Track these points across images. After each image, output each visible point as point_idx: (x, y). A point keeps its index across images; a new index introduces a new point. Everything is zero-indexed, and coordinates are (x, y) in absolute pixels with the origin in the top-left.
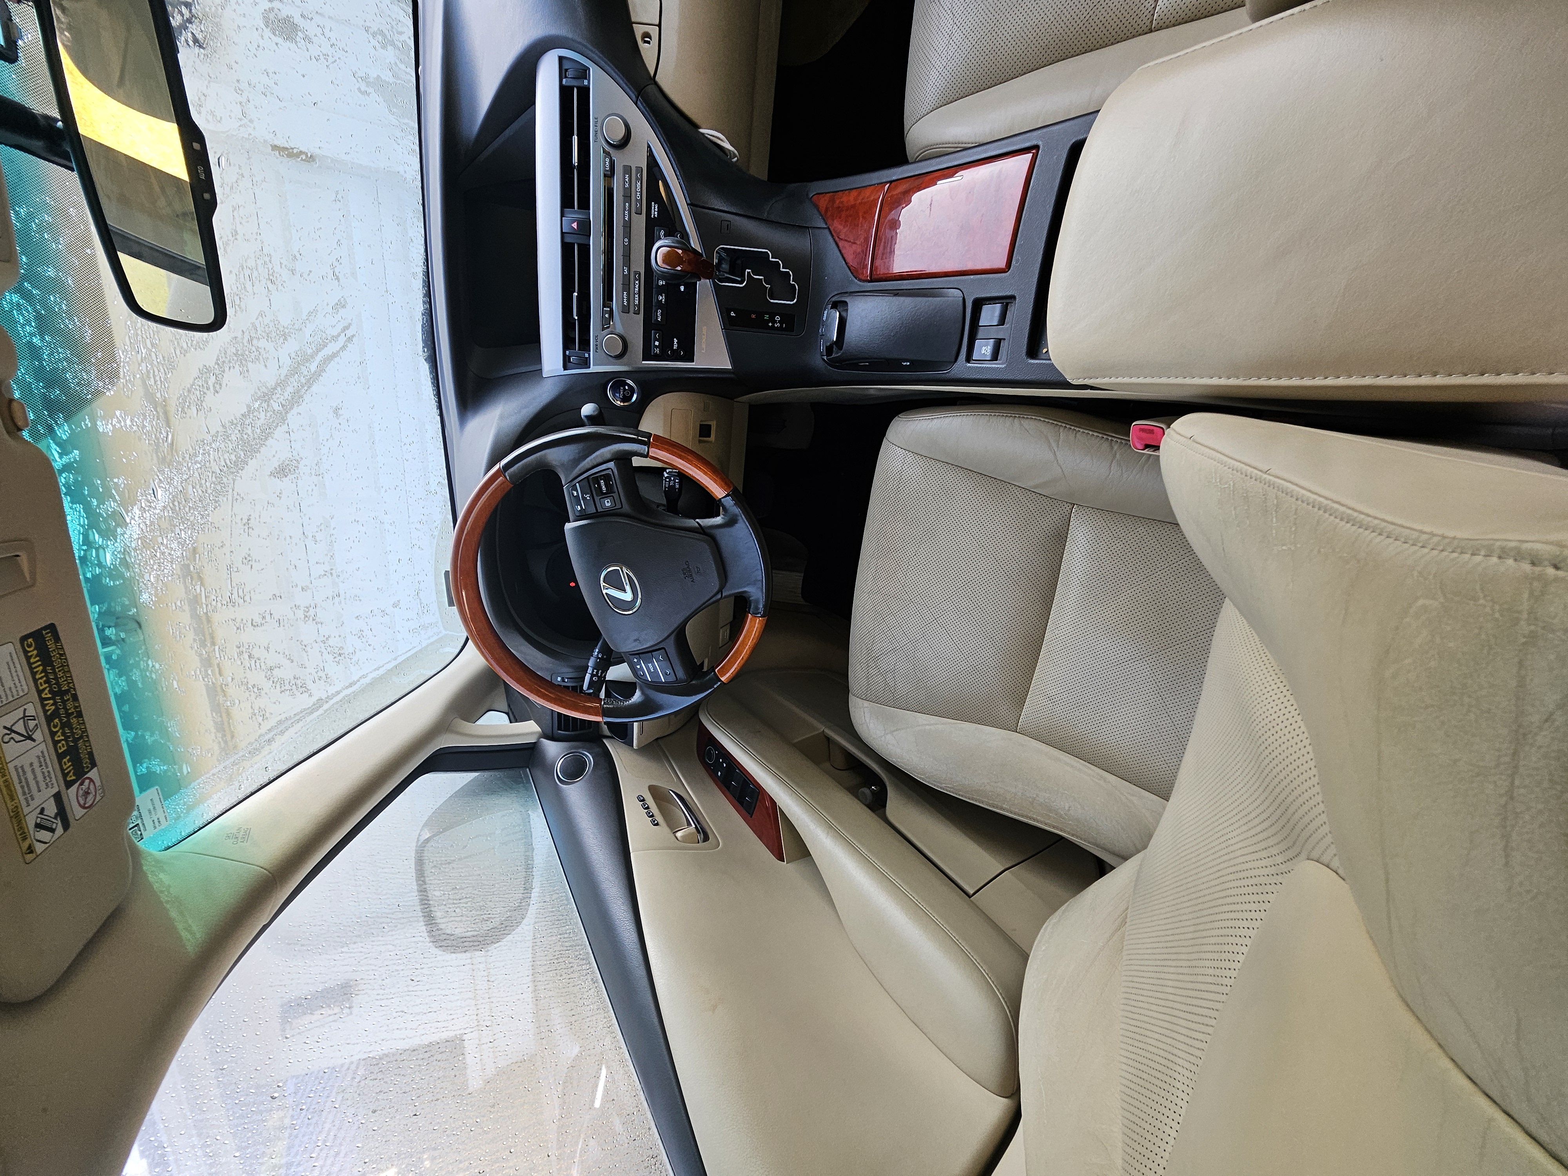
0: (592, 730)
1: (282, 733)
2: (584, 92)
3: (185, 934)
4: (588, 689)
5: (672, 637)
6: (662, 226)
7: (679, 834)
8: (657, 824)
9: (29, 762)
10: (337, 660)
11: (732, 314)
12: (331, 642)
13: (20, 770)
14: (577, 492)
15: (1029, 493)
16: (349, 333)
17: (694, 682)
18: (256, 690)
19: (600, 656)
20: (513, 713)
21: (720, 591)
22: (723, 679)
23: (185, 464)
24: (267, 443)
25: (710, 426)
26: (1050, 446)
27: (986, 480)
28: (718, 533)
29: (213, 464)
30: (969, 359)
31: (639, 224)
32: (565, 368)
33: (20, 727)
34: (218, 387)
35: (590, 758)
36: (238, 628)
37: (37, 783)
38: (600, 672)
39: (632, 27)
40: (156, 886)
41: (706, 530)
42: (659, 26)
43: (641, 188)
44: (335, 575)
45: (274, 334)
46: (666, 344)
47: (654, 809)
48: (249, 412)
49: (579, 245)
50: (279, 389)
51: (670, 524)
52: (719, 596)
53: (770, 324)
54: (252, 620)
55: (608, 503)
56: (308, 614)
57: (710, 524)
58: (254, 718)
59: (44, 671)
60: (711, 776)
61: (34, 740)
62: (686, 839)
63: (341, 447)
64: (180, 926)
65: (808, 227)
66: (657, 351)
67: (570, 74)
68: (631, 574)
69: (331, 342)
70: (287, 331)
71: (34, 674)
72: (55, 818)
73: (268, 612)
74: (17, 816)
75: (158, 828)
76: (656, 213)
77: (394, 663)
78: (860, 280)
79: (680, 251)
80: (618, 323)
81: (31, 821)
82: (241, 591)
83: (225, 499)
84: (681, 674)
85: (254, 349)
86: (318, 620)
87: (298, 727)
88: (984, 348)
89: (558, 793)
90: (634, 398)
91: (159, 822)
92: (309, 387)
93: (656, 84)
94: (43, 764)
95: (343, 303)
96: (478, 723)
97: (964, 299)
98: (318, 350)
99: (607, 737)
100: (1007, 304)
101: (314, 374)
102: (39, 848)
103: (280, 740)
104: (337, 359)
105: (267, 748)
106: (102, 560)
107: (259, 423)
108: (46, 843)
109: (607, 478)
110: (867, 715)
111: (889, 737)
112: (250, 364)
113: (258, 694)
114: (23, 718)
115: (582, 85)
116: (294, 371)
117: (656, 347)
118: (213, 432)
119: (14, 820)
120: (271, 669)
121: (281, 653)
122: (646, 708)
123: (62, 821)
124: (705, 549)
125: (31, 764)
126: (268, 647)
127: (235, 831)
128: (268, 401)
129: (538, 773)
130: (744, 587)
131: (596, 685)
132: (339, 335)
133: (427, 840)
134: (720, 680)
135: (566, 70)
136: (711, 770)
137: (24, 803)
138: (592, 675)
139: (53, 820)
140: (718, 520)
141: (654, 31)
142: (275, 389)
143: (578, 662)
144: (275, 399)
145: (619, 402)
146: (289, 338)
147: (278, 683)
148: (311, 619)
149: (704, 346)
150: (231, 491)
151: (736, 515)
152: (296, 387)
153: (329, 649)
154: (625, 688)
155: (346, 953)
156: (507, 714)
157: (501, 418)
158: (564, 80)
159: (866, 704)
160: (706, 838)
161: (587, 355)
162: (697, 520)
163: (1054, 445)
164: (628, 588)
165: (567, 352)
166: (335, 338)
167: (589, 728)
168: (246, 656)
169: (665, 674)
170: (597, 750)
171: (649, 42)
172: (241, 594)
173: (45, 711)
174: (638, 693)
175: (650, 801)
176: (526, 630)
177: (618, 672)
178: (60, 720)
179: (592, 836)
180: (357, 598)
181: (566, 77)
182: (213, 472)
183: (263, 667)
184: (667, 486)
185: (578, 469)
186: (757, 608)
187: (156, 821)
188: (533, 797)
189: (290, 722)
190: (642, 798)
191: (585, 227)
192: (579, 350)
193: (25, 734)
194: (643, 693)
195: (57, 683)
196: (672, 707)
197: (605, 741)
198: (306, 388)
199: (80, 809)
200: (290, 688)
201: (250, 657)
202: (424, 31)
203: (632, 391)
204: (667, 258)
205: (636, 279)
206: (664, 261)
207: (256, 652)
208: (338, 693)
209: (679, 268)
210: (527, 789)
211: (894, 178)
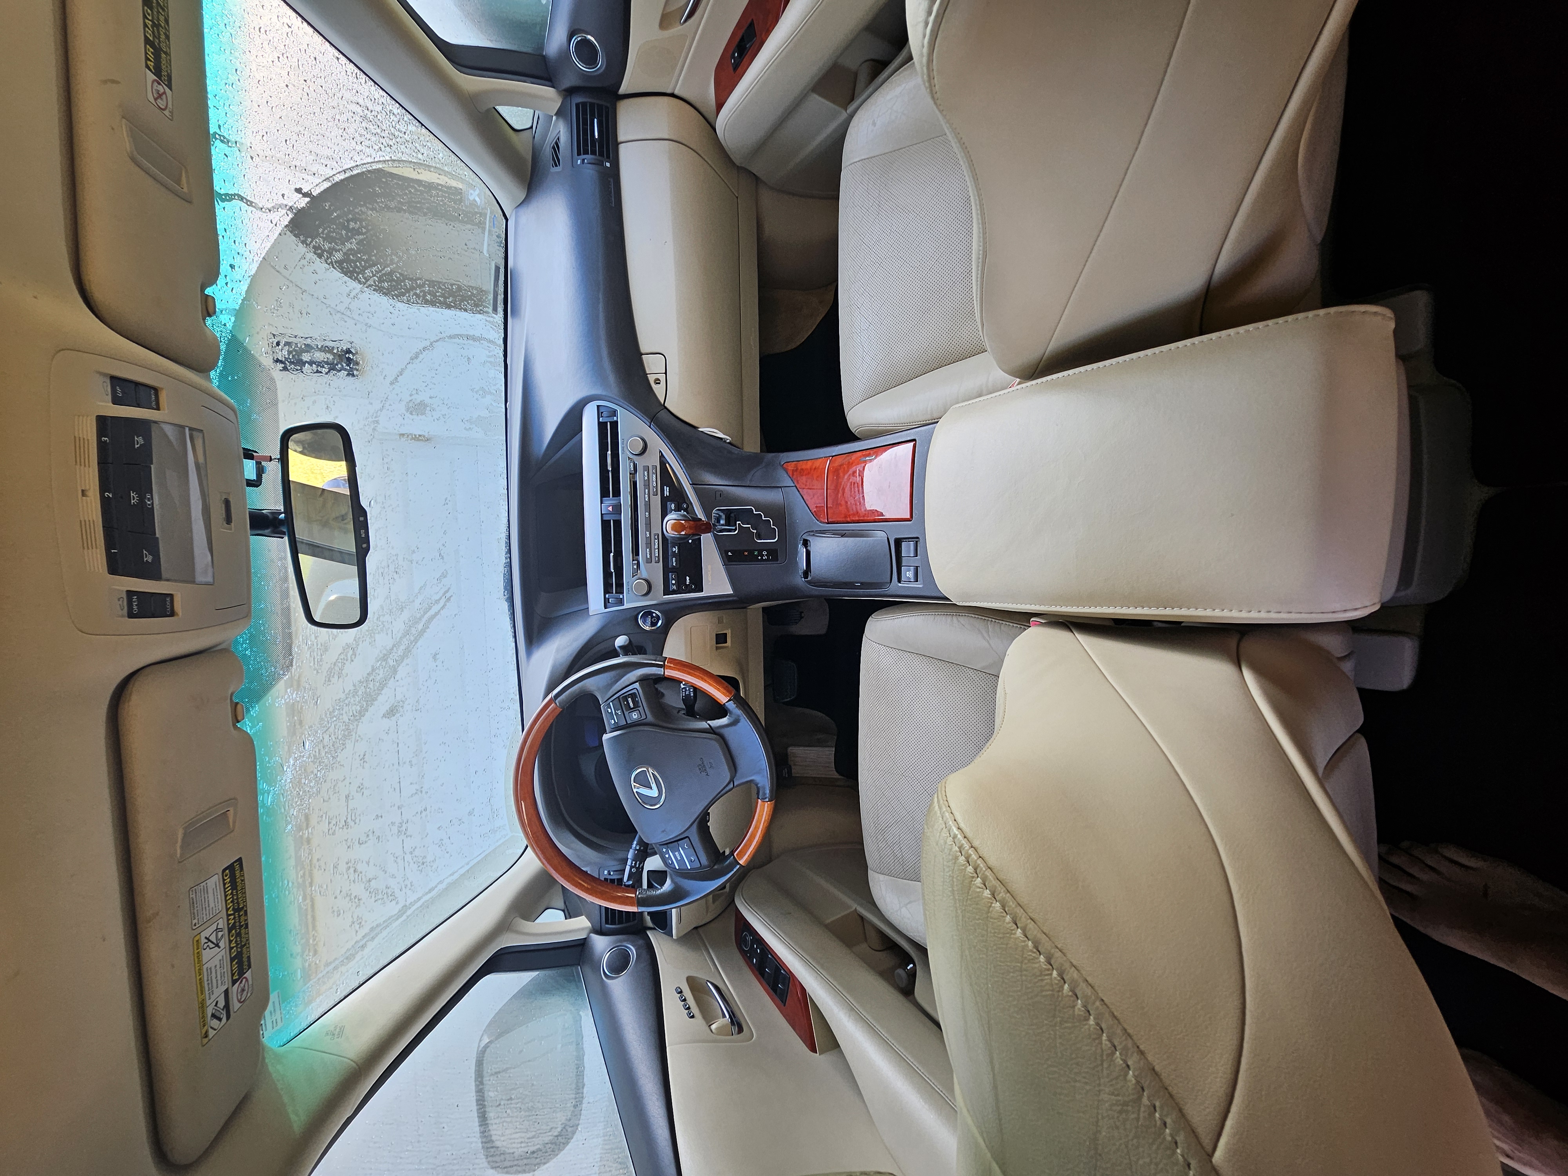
0: (636, 921)
1: (373, 939)
2: (614, 425)
3: (293, 1117)
4: (628, 880)
5: (695, 825)
6: (672, 501)
7: (713, 1027)
8: (693, 1017)
9: (214, 965)
10: (420, 868)
11: (730, 554)
12: (416, 853)
13: (209, 971)
14: (611, 709)
15: (980, 673)
16: (448, 595)
17: (716, 867)
18: (357, 900)
19: (638, 848)
20: (568, 910)
21: (732, 780)
22: (741, 862)
23: (326, 720)
24: (383, 692)
25: (726, 634)
26: (983, 637)
27: (945, 665)
28: (726, 732)
29: (345, 715)
30: (899, 581)
31: (656, 501)
32: (605, 608)
33: (213, 938)
34: (353, 657)
35: (633, 951)
36: (348, 847)
37: (217, 980)
38: (638, 863)
39: (647, 377)
40: (274, 1075)
41: (715, 730)
42: (666, 373)
43: (656, 479)
44: (424, 792)
45: (395, 609)
46: (680, 582)
47: (691, 1001)
48: (372, 670)
49: (614, 520)
50: (395, 649)
51: (685, 727)
52: (731, 786)
53: (760, 558)
54: (359, 839)
55: (635, 716)
56: (401, 829)
57: (718, 725)
58: (353, 926)
59: (232, 893)
60: (747, 963)
61: (219, 947)
62: (721, 1031)
63: (436, 684)
64: (290, 1110)
65: (781, 487)
66: (675, 587)
67: (604, 414)
68: (656, 773)
69: (434, 605)
70: (404, 605)
71: (226, 896)
72: (223, 1010)
73: (371, 831)
74: (202, 1006)
75: (275, 1029)
76: (668, 493)
77: (467, 868)
78: (821, 522)
79: (683, 522)
80: (644, 572)
81: (209, 1011)
82: (353, 815)
83: (350, 741)
84: (704, 861)
85: (380, 623)
86: (408, 833)
87: (385, 933)
88: (908, 573)
89: (604, 988)
90: (659, 624)
91: (277, 1023)
92: (416, 643)
93: (666, 408)
94: (222, 966)
95: (445, 574)
96: (538, 921)
97: (888, 538)
98: (425, 613)
99: (651, 929)
100: (917, 542)
101: (420, 632)
102: (211, 1033)
103: (371, 945)
104: (438, 617)
105: (360, 953)
106: (265, 802)
107: (378, 678)
108: (215, 1030)
109: (633, 696)
110: (883, 888)
111: (904, 910)
112: (377, 635)
113: (358, 904)
114: (216, 930)
115: (613, 421)
116: (407, 633)
117: (673, 584)
118: (347, 692)
119: (200, 1009)
120: (370, 881)
121: (378, 866)
122: (676, 895)
123: (226, 1013)
124: (715, 746)
125: (216, 966)
126: (369, 862)
127: (332, 1029)
128: (386, 660)
129: (588, 970)
130: (752, 776)
131: (636, 876)
132: (441, 598)
133: (486, 1046)
134: (739, 864)
135: (602, 413)
136: (747, 956)
137: (207, 997)
138: (631, 867)
139: (221, 1011)
140: (724, 721)
141: (662, 377)
142: (392, 649)
143: (621, 855)
144: (391, 657)
145: (648, 627)
146: (404, 609)
147: (374, 893)
148: (403, 834)
149: (710, 579)
150: (354, 734)
151: (739, 716)
152: (407, 645)
153: (415, 859)
154: (658, 877)
155: (410, 1151)
156: (563, 911)
157: (558, 650)
158: (601, 419)
159: (881, 877)
160: (740, 1030)
161: (621, 597)
162: (708, 722)
163: (985, 635)
164: (654, 786)
165: (607, 596)
166: (437, 601)
167: (634, 920)
168: (352, 870)
169: (691, 861)
170: (641, 942)
171: (659, 383)
172: (353, 818)
173: (228, 924)
174: (668, 881)
175: (688, 993)
176: (575, 827)
177: (653, 863)
178: (236, 931)
179: (631, 1031)
180: (440, 811)
181: (602, 417)
182: (344, 722)
183: (364, 880)
184: (684, 695)
185: (611, 690)
186: (765, 794)
187: (274, 1022)
188: (582, 995)
189: (379, 929)
190: (679, 990)
191: (617, 509)
192: (616, 593)
193: (215, 942)
194: (672, 881)
195: (238, 903)
196: (698, 892)
197: (649, 933)
198: (414, 644)
199: (238, 1003)
200: (382, 897)
201: (355, 871)
202: (511, 383)
203: (658, 618)
204: (674, 528)
205: (655, 539)
206: (673, 529)
207: (360, 867)
208: (419, 899)
209: (683, 533)
210: (577, 988)
211: (834, 454)
